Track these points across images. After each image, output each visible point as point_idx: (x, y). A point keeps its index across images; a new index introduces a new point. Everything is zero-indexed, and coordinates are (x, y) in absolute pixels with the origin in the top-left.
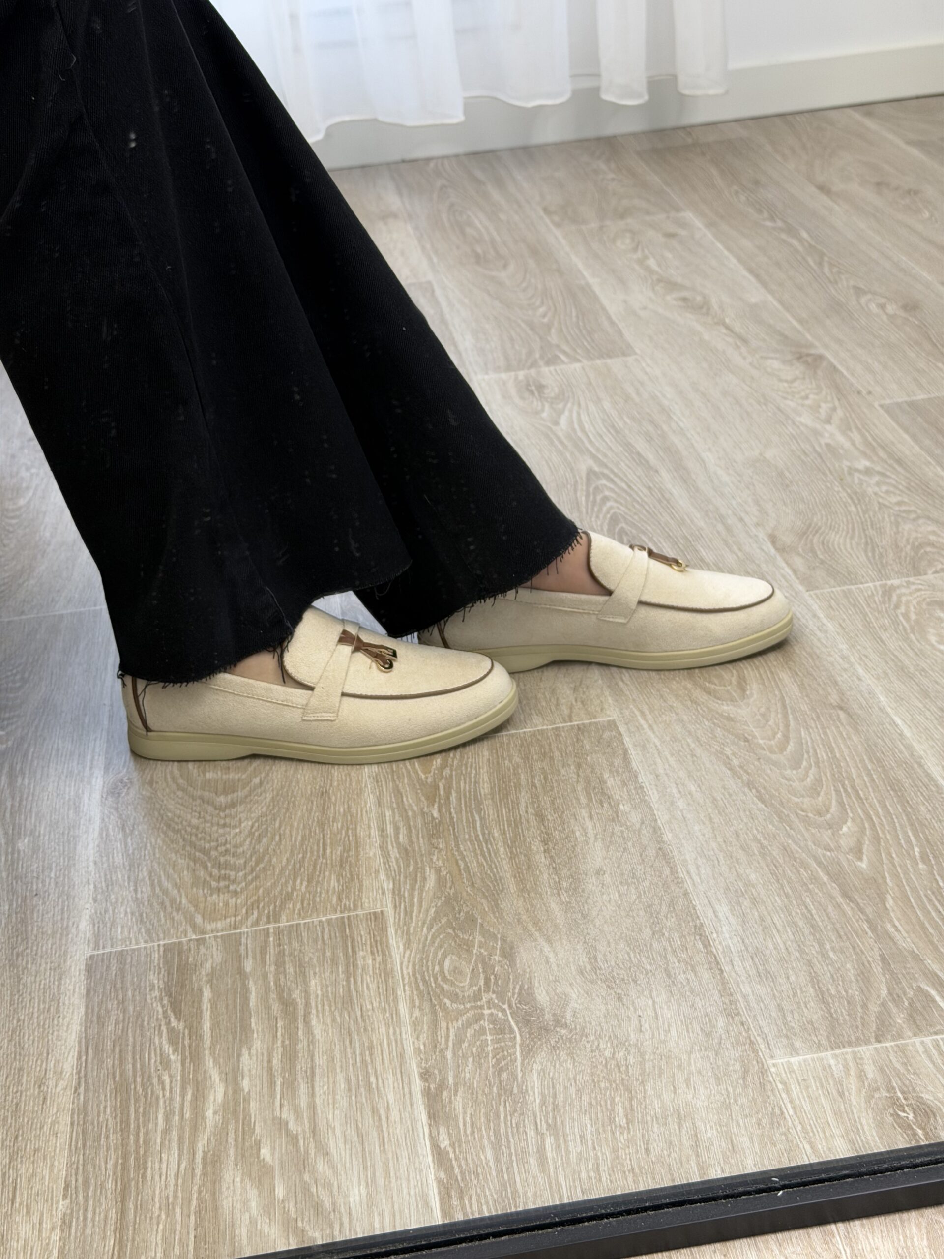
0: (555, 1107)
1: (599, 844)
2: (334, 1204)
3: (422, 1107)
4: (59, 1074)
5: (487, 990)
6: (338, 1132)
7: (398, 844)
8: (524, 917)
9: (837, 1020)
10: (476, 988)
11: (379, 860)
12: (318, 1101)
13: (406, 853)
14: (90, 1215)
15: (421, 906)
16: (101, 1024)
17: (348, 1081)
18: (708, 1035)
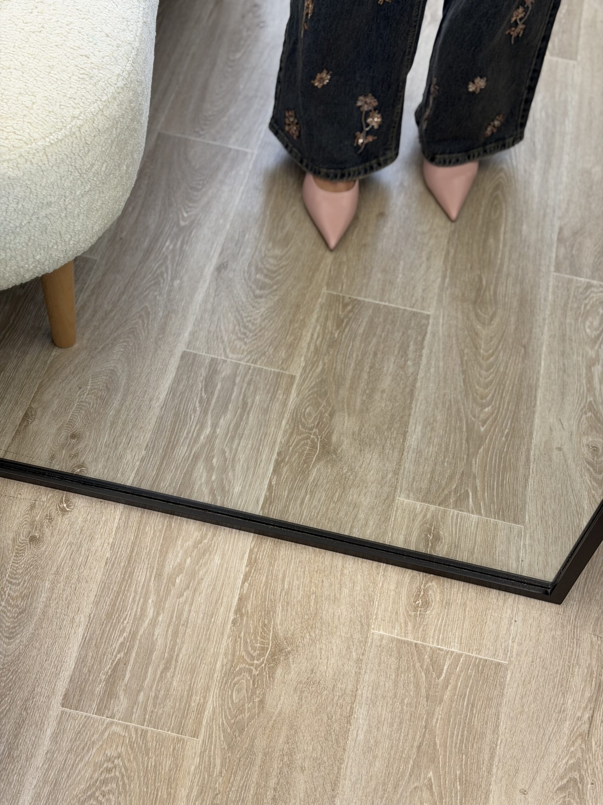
0: (316, 485)
1: (390, 378)
2: (229, 489)
3: (272, 466)
4: (158, 399)
5: (316, 428)
6: (241, 463)
7: (316, 345)
8: (345, 400)
9: (430, 491)
10: (313, 425)
11: (305, 350)
12: (239, 448)
13: (317, 350)
14: (151, 460)
15: (310, 379)
16: (178, 385)
17: (253, 445)
18: (383, 478)
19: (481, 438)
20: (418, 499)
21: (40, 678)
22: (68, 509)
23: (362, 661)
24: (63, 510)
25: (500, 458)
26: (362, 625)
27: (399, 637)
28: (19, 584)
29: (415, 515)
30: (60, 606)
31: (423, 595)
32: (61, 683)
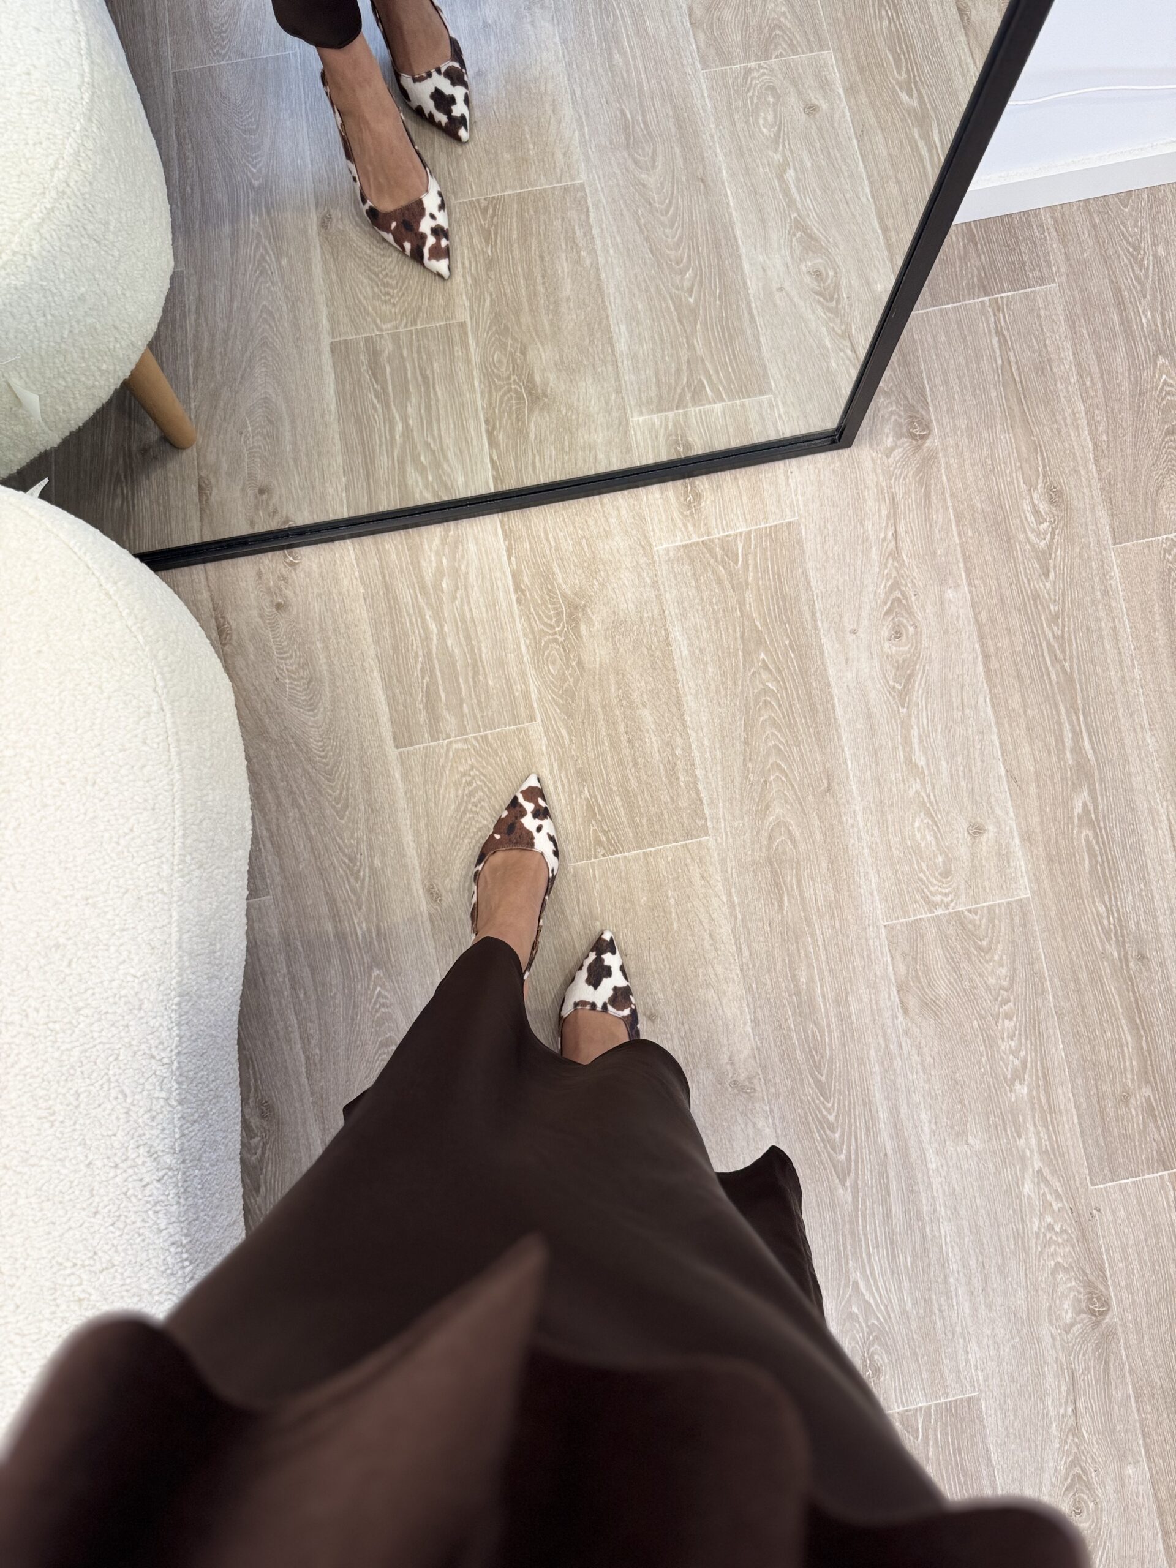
19: (694, 312)
20: (652, 412)
25: (722, 327)
29: (657, 432)
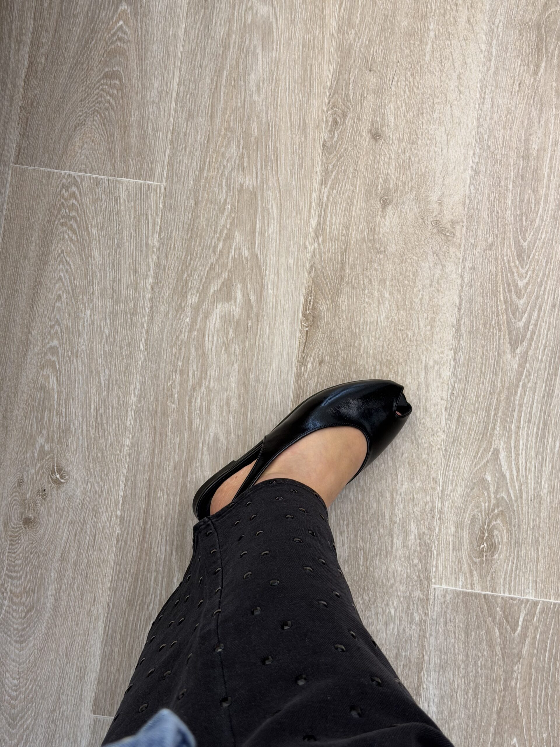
21: (63, 684)
22: (62, 481)
23: (425, 622)
24: (57, 482)
26: (421, 580)
27: (465, 590)
28: (20, 577)
30: (73, 598)
31: (488, 536)
32: (89, 687)
